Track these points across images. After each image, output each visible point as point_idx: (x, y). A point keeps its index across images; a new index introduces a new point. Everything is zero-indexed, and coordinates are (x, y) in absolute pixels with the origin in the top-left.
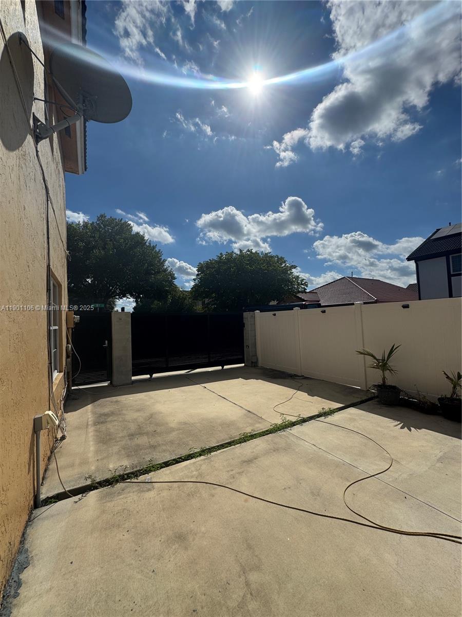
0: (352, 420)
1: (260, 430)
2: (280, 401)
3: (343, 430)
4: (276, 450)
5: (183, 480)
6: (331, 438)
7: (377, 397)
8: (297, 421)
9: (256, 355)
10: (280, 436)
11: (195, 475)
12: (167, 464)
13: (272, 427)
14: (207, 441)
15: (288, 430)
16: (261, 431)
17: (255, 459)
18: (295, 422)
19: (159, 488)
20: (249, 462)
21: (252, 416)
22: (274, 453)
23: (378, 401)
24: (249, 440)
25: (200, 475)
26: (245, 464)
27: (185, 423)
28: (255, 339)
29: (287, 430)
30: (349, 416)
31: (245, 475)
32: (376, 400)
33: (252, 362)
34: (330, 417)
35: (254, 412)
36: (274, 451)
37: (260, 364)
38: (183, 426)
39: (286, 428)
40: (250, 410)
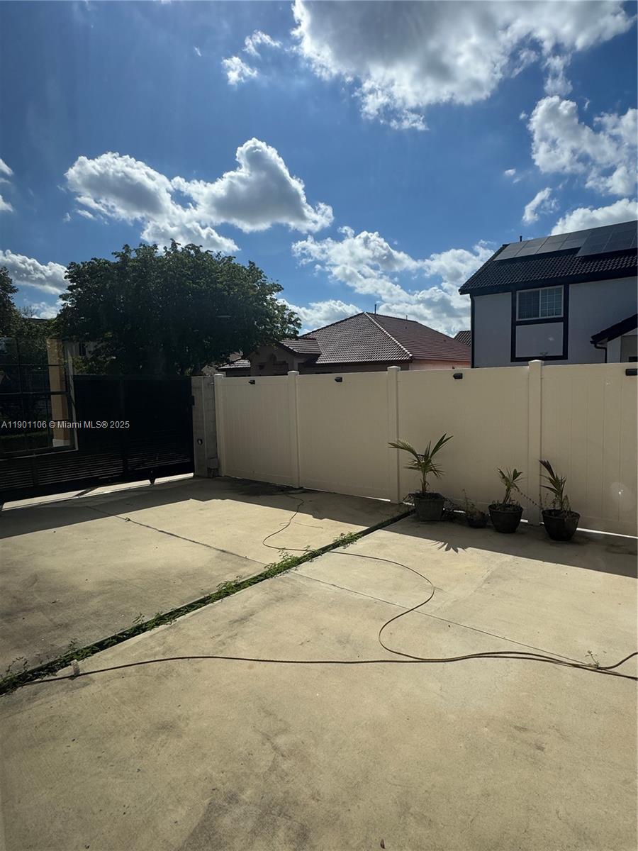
0: (381, 546)
1: (248, 576)
2: (271, 530)
3: (371, 561)
4: (280, 599)
5: (140, 662)
6: (356, 573)
7: (414, 511)
8: (305, 557)
9: (217, 457)
10: (282, 580)
11: (159, 651)
12: (102, 646)
13: (267, 569)
14: (163, 604)
15: (293, 570)
16: (251, 577)
17: (251, 615)
18: (301, 558)
19: (102, 679)
20: (242, 620)
21: (230, 557)
22: (278, 604)
23: (414, 517)
24: (234, 593)
25: (170, 649)
26: (236, 624)
27: (112, 582)
28: (215, 425)
29: (291, 571)
30: (377, 541)
31: (240, 638)
32: (413, 515)
33: (209, 470)
34: (351, 545)
35: (231, 551)
36: (278, 601)
37: (224, 471)
38: (109, 587)
39: (289, 568)
40: (224, 550)
